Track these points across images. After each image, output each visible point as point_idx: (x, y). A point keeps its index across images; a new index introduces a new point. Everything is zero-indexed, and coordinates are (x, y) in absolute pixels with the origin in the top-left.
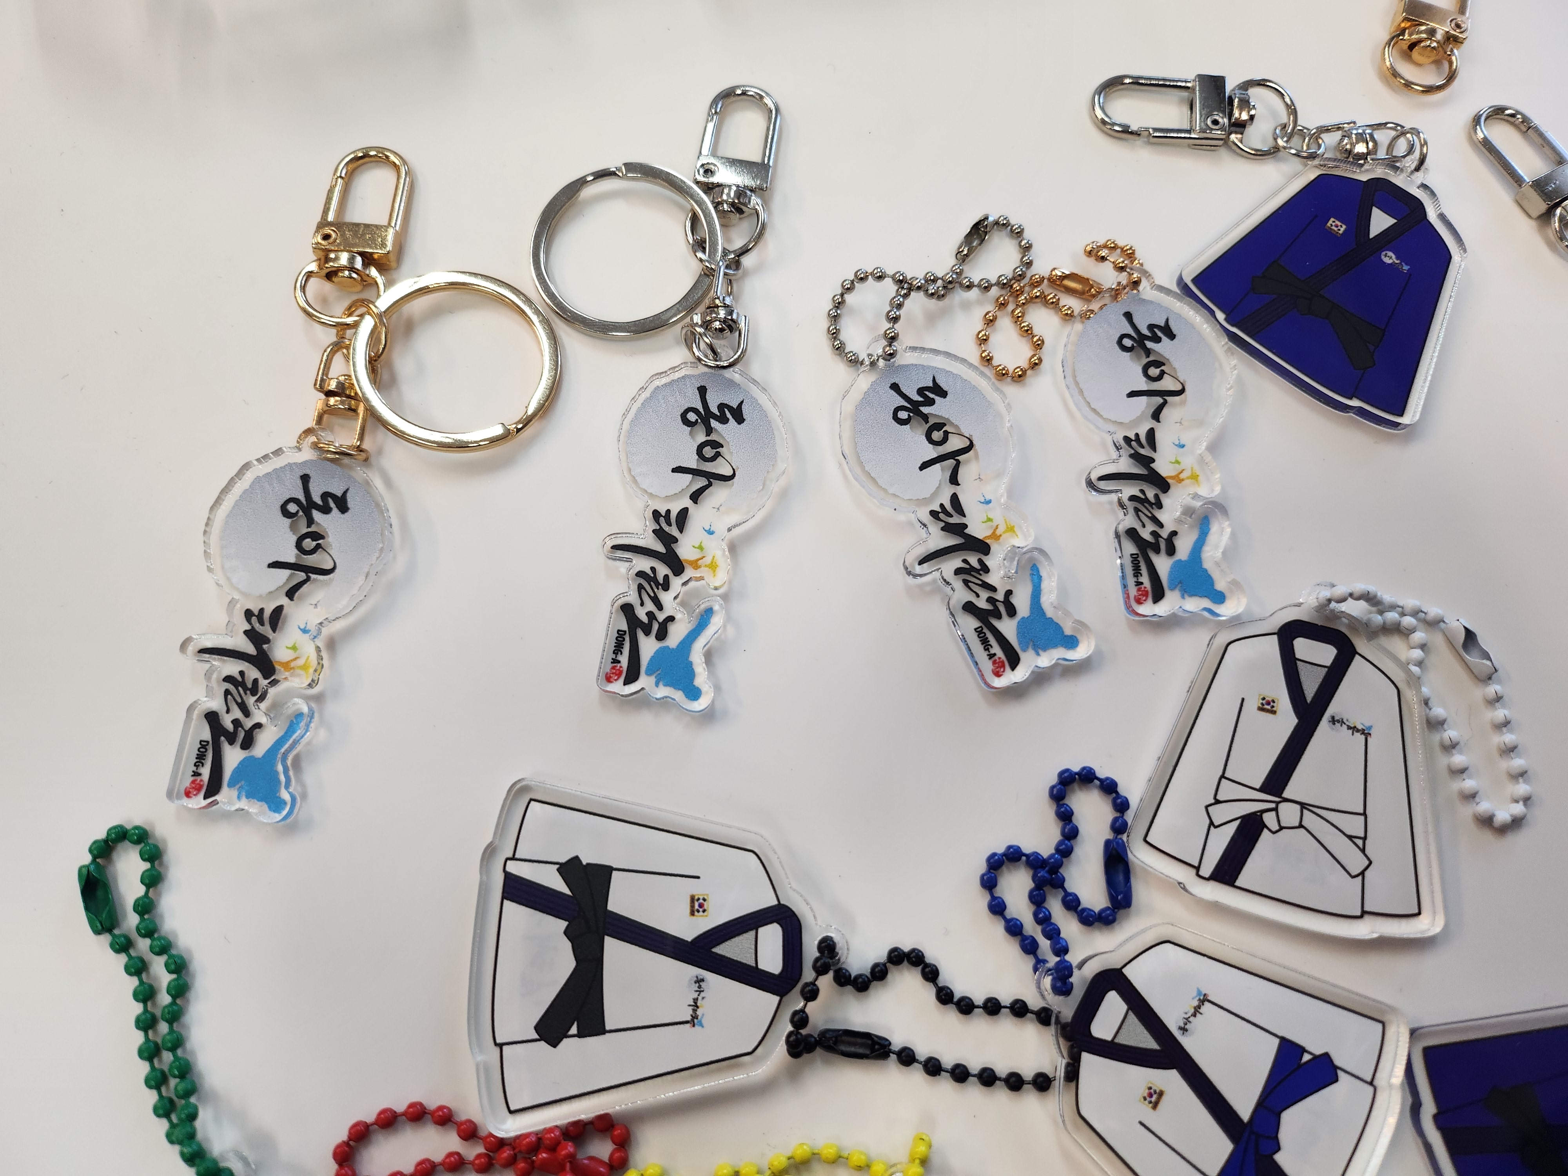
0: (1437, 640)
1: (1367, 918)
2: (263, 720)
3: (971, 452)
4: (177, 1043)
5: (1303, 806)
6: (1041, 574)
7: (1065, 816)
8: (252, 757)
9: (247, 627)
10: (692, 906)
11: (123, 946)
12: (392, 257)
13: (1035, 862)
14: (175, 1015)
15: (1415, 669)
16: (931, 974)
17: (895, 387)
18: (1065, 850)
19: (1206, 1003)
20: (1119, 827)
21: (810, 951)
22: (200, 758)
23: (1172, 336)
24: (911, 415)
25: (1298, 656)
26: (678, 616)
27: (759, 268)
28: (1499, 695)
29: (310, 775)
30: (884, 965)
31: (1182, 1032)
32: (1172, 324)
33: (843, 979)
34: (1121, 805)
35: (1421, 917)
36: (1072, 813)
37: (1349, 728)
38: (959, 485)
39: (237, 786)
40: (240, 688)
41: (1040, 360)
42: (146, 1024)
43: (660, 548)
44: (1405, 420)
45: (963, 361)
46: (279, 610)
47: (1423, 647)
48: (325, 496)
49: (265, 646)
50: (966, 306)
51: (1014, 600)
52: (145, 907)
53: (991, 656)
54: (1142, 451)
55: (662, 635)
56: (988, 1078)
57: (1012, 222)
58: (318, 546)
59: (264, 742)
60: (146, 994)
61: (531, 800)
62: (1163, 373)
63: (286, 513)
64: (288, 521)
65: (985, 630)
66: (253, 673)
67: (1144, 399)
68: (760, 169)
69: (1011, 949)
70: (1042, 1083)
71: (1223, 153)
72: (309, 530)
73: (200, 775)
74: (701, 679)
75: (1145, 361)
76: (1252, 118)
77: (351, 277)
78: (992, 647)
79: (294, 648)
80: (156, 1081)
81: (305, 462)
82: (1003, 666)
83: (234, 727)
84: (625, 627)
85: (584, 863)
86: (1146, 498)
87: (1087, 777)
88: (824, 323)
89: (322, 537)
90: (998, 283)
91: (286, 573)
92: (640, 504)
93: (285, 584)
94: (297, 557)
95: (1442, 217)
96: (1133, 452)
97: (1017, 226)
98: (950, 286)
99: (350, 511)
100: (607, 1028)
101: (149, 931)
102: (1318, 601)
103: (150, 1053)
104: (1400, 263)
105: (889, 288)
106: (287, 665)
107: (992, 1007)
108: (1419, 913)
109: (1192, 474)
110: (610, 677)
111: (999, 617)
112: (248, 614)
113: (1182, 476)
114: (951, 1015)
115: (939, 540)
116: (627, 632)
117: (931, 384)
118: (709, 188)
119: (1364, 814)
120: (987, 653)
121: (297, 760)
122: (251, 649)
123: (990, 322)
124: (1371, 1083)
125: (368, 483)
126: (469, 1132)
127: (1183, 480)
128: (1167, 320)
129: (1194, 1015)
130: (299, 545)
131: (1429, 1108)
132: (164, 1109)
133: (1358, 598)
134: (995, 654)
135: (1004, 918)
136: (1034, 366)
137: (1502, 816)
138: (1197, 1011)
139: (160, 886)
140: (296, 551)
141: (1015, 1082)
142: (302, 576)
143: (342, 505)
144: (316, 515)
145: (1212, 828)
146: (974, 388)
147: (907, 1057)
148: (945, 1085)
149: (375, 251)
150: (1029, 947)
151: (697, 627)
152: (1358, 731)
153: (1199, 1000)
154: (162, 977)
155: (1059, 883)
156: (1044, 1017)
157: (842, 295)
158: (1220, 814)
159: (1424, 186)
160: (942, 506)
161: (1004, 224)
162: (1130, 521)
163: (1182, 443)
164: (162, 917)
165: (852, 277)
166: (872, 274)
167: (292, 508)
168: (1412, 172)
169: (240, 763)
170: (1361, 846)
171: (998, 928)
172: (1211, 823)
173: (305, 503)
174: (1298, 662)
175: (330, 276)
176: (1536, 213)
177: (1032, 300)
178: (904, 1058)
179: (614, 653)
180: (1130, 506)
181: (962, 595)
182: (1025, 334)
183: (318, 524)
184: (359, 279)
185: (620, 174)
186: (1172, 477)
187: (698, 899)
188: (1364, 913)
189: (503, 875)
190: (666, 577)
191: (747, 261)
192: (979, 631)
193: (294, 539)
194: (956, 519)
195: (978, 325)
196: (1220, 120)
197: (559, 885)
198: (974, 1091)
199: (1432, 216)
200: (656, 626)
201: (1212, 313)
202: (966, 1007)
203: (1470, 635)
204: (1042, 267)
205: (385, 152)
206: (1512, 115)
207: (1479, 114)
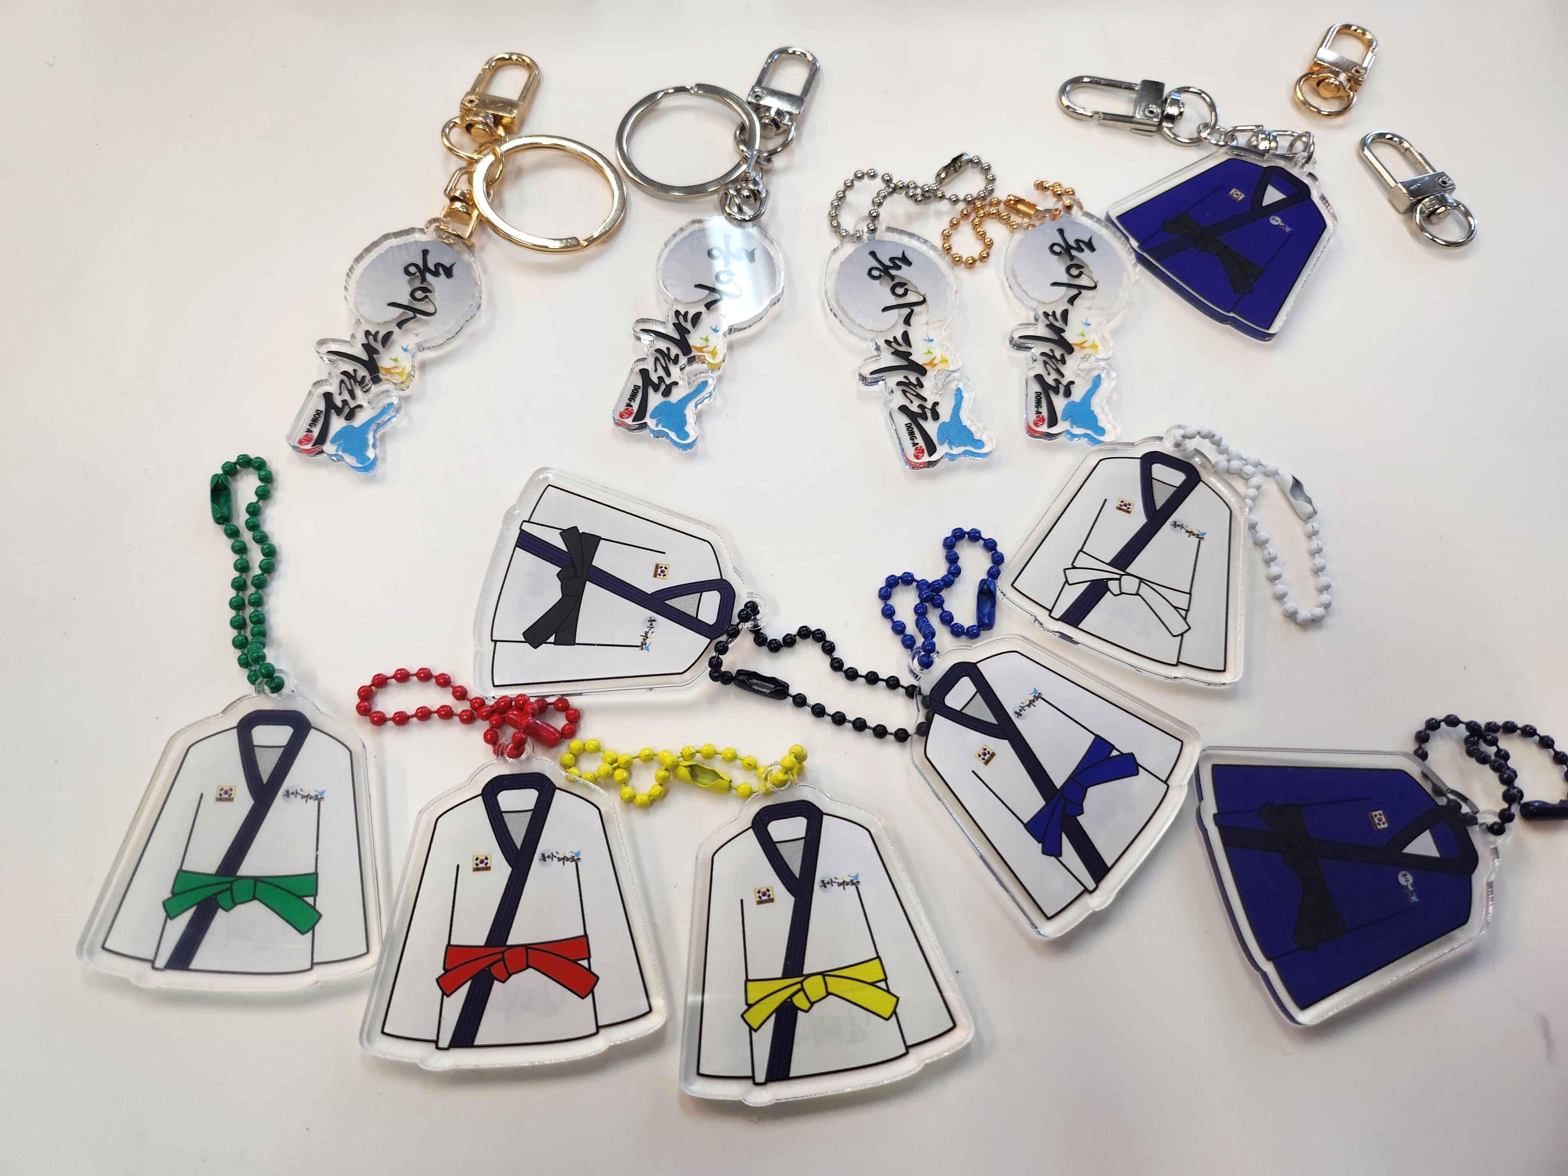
0: (1271, 487)
1: (1181, 667)
2: (365, 404)
3: (924, 305)
4: (258, 602)
5: (1141, 580)
6: (963, 395)
7: (953, 559)
8: (352, 426)
9: (365, 342)
10: (656, 571)
11: (233, 533)
12: (516, 122)
13: (922, 585)
14: (261, 584)
15: (1249, 501)
16: (829, 649)
17: (873, 254)
18: (948, 582)
19: (1040, 699)
20: (994, 574)
21: (739, 606)
22: (314, 421)
23: (1092, 249)
24: (882, 274)
25: (1153, 476)
26: (681, 383)
27: (786, 169)
28: (1315, 530)
29: (391, 448)
30: (795, 636)
31: (1017, 715)
32: (1094, 242)
33: (760, 639)
34: (998, 560)
35: (1226, 673)
36: (958, 558)
37: (1187, 532)
38: (910, 326)
39: (338, 443)
40: (352, 380)
41: (988, 254)
42: (239, 586)
43: (677, 336)
44: (1271, 331)
45: (926, 242)
46: (389, 335)
47: (1258, 488)
48: (438, 265)
49: (375, 356)
50: (939, 214)
51: (939, 409)
52: (254, 511)
53: (915, 444)
54: (1056, 324)
55: (667, 393)
56: (860, 725)
57: (983, 161)
58: (426, 297)
59: (361, 418)
60: (243, 568)
61: (549, 485)
62: (1081, 273)
63: (407, 271)
64: (407, 278)
65: (913, 426)
66: (362, 372)
67: (1064, 289)
68: (797, 100)
69: (894, 643)
70: (902, 736)
71: (1157, 138)
72: (422, 285)
73: (311, 432)
74: (691, 428)
75: (1069, 263)
76: (1181, 114)
77: (484, 130)
78: (916, 438)
79: (396, 360)
80: (238, 625)
81: (427, 242)
82: (923, 452)
83: (343, 405)
84: (640, 384)
85: (581, 532)
86: (1054, 356)
87: (975, 536)
88: (827, 208)
89: (430, 291)
90: (965, 200)
91: (399, 311)
92: (666, 307)
93: (398, 318)
94: (410, 302)
95: (1323, 198)
96: (1049, 323)
97: (986, 165)
98: (927, 195)
99: (453, 278)
100: (577, 642)
101: (253, 527)
102: (1174, 439)
103: (237, 605)
104: (1284, 226)
105: (878, 185)
106: (388, 371)
107: (872, 678)
108: (1224, 671)
109: (1093, 345)
111: (926, 419)
112: (367, 333)
113: (1084, 345)
114: (839, 679)
115: (888, 359)
116: (641, 388)
117: (900, 256)
118: (757, 108)
119: (1190, 594)
120: (912, 441)
121: (383, 438)
122: (365, 357)
123: (954, 225)
124: (1165, 782)
125: (469, 265)
126: (461, 694)
127: (1085, 347)
128: (1091, 238)
129: (1029, 706)
130: (412, 295)
131: (1210, 807)
132: (240, 644)
133: (1204, 437)
134: (918, 444)
135: (892, 620)
136: (983, 258)
137: (1304, 613)
138: (1031, 703)
139: (267, 501)
140: (410, 298)
141: (880, 732)
142: (411, 314)
143: (448, 272)
144: (429, 277)
145: (1067, 584)
146: (933, 264)
147: (800, 701)
148: (826, 726)
149: (505, 115)
150: (908, 643)
151: (694, 391)
152: (1194, 535)
153: (1035, 696)
154: (256, 556)
155: (939, 604)
156: (911, 692)
157: (844, 192)
158: (1073, 576)
159: (1311, 175)
160: (895, 338)
161: (977, 162)
162: (1039, 369)
163: (1088, 323)
164: (264, 521)
165: (852, 177)
166: (867, 173)
167: (412, 269)
168: (1303, 165)
169: (342, 429)
170: (1184, 615)
171: (886, 626)
172: (1067, 581)
173: (422, 268)
174: (1153, 480)
175: (469, 127)
176: (1402, 208)
177: (989, 215)
178: (798, 700)
179: (629, 399)
180: (1041, 359)
181: (899, 400)
182: (980, 237)
183: (429, 284)
184: (490, 132)
185: (693, 93)
186: (1077, 345)
187: (661, 567)
188: (1179, 663)
189: (519, 531)
190: (677, 356)
191: (779, 162)
192: (908, 427)
193: (409, 289)
194: (904, 348)
195: (945, 224)
196: (1155, 111)
197: (560, 544)
198: (847, 733)
199: (1315, 197)
200: (663, 387)
201: (1127, 239)
202: (852, 675)
203: (1297, 484)
204: (1002, 193)
205: (524, 58)
206: (1391, 139)
207: (1368, 137)
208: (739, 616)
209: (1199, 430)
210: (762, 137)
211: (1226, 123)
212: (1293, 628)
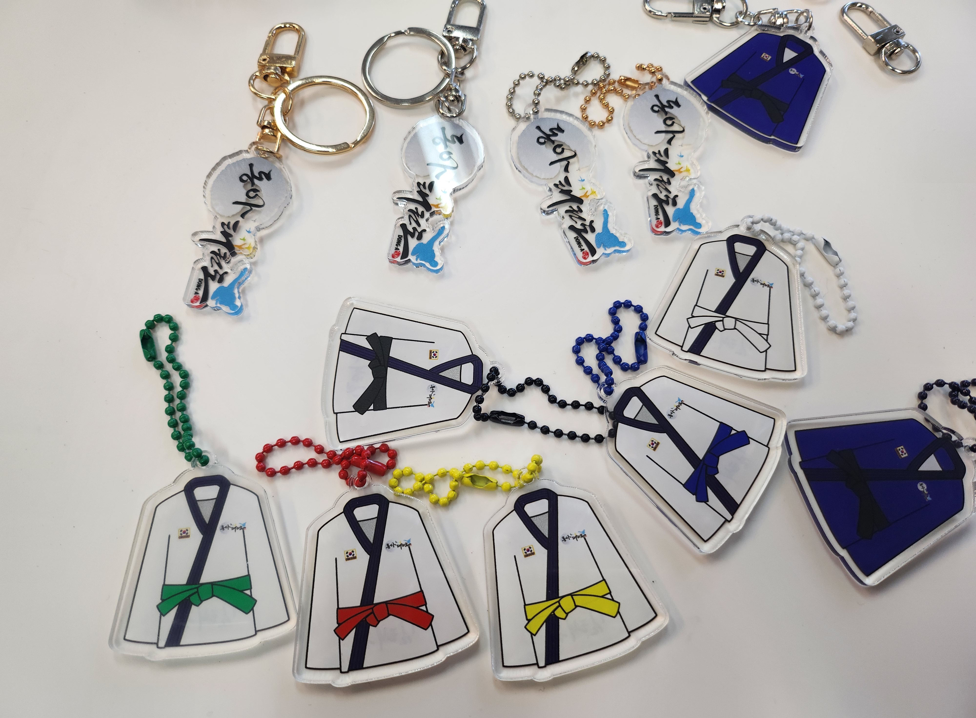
0: (810, 247)
1: (768, 371)
2: (229, 271)
3: (575, 158)
4: (183, 409)
5: (736, 319)
6: (608, 213)
7: (616, 322)
8: (223, 286)
9: (222, 230)
10: (431, 355)
11: (160, 366)
12: (296, 69)
13: (599, 342)
14: (183, 397)
15: (798, 259)
16: (546, 390)
17: (538, 128)
18: (615, 336)
19: (682, 405)
20: (643, 328)
21: (486, 371)
22: (199, 286)
23: (678, 105)
24: (546, 141)
25: (736, 251)
26: (427, 230)
27: (474, 78)
28: (841, 272)
29: (251, 297)
30: (523, 384)
31: (670, 417)
32: (679, 100)
33: (502, 390)
34: (644, 318)
35: (796, 371)
36: (619, 320)
37: (761, 284)
38: (569, 172)
39: (216, 299)
40: (218, 256)
41: (612, 118)
42: (169, 400)
43: (420, 199)
44: (798, 145)
45: (571, 115)
46: (237, 223)
47: (803, 249)
48: (260, 173)
49: (230, 238)
50: (576, 95)
51: (594, 225)
52: (170, 350)
53: (582, 250)
54: (662, 159)
55: (420, 237)
56: (572, 436)
57: (600, 55)
58: (257, 195)
59: (228, 280)
60: (169, 387)
61: (354, 308)
62: (673, 123)
63: (241, 180)
64: (242, 184)
65: (579, 238)
66: (224, 250)
67: (663, 134)
68: (475, 30)
69: (587, 380)
70: (599, 439)
71: (710, 25)
72: (253, 188)
73: (198, 293)
74: (438, 258)
75: (665, 117)
76: (724, 7)
77: (276, 78)
78: (582, 246)
79: (244, 239)
80: (173, 424)
81: (251, 158)
82: (588, 254)
83: (215, 273)
84: (402, 234)
85: (379, 336)
86: (663, 180)
87: (628, 305)
88: (505, 101)
89: (258, 191)
90: (592, 83)
91: (241, 206)
92: (411, 181)
93: (240, 211)
94: (246, 199)
95: (821, 52)
96: (657, 159)
97: (603, 57)
98: (568, 83)
99: (272, 180)
100: (387, 407)
101: (172, 360)
102: (746, 225)
103: (170, 412)
104: (799, 74)
105: (536, 81)
106: (240, 247)
107: (576, 405)
108: (795, 370)
109: (687, 169)
110: (394, 256)
111: (587, 232)
112: (223, 224)
113: (681, 170)
114: (555, 408)
115: (558, 197)
116: (403, 236)
117: (556, 127)
118: (450, 39)
119: (768, 324)
120: (580, 248)
121: (244, 291)
122: (223, 240)
123: (587, 101)
124: (767, 446)
125: (281, 170)
126: (320, 450)
127: (682, 172)
128: (677, 99)
129: (676, 410)
130: (247, 195)
131: (797, 458)
132: (176, 437)
133: (765, 222)
134: (584, 249)
135: (583, 366)
136: (609, 121)
137: (841, 327)
138: (677, 408)
139: (177, 342)
140: (246, 197)
141: (586, 438)
142: (248, 208)
143: (268, 177)
144: (256, 181)
145: (690, 328)
146: (578, 129)
147: (533, 426)
148: (551, 439)
149: (288, 66)
150: (595, 379)
151: (437, 234)
152: (766, 285)
153: (679, 403)
154: (177, 379)
155: (611, 351)
156: (601, 410)
157: (514, 88)
158: (693, 322)
159: (812, 37)
160: (560, 182)
161: (596, 57)
162: (654, 190)
163: (682, 155)
164: (178, 355)
165: (518, 78)
166: (528, 75)
167: (245, 178)
168: (806, 32)
169: (217, 289)
170: (766, 338)
171: (579, 371)
172: (690, 326)
173: (251, 176)
174: (736, 254)
175: (266, 77)
176: (873, 52)
177: (609, 91)
178: (531, 425)
179: (396, 245)
180: (655, 183)
181: (568, 222)
182: (605, 107)
183: (257, 186)
184: (280, 79)
185: (407, 34)
186: (677, 171)
187: (433, 352)
188: (766, 369)
189: (340, 341)
190: (423, 212)
191: (469, 73)
192: (576, 239)
193: (245, 192)
194: (566, 188)
195: (581, 101)
196: (707, 7)
197: (367, 345)
198: (565, 442)
199: (816, 52)
200: (417, 234)
201: (700, 96)
202: (563, 405)
203: (827, 243)
204: (615, 75)
205: (294, 25)
206: (861, 6)
207: (845, 7)
208: (488, 377)
209: (762, 218)
210: (456, 58)
211: (753, 10)
212: (834, 337)
